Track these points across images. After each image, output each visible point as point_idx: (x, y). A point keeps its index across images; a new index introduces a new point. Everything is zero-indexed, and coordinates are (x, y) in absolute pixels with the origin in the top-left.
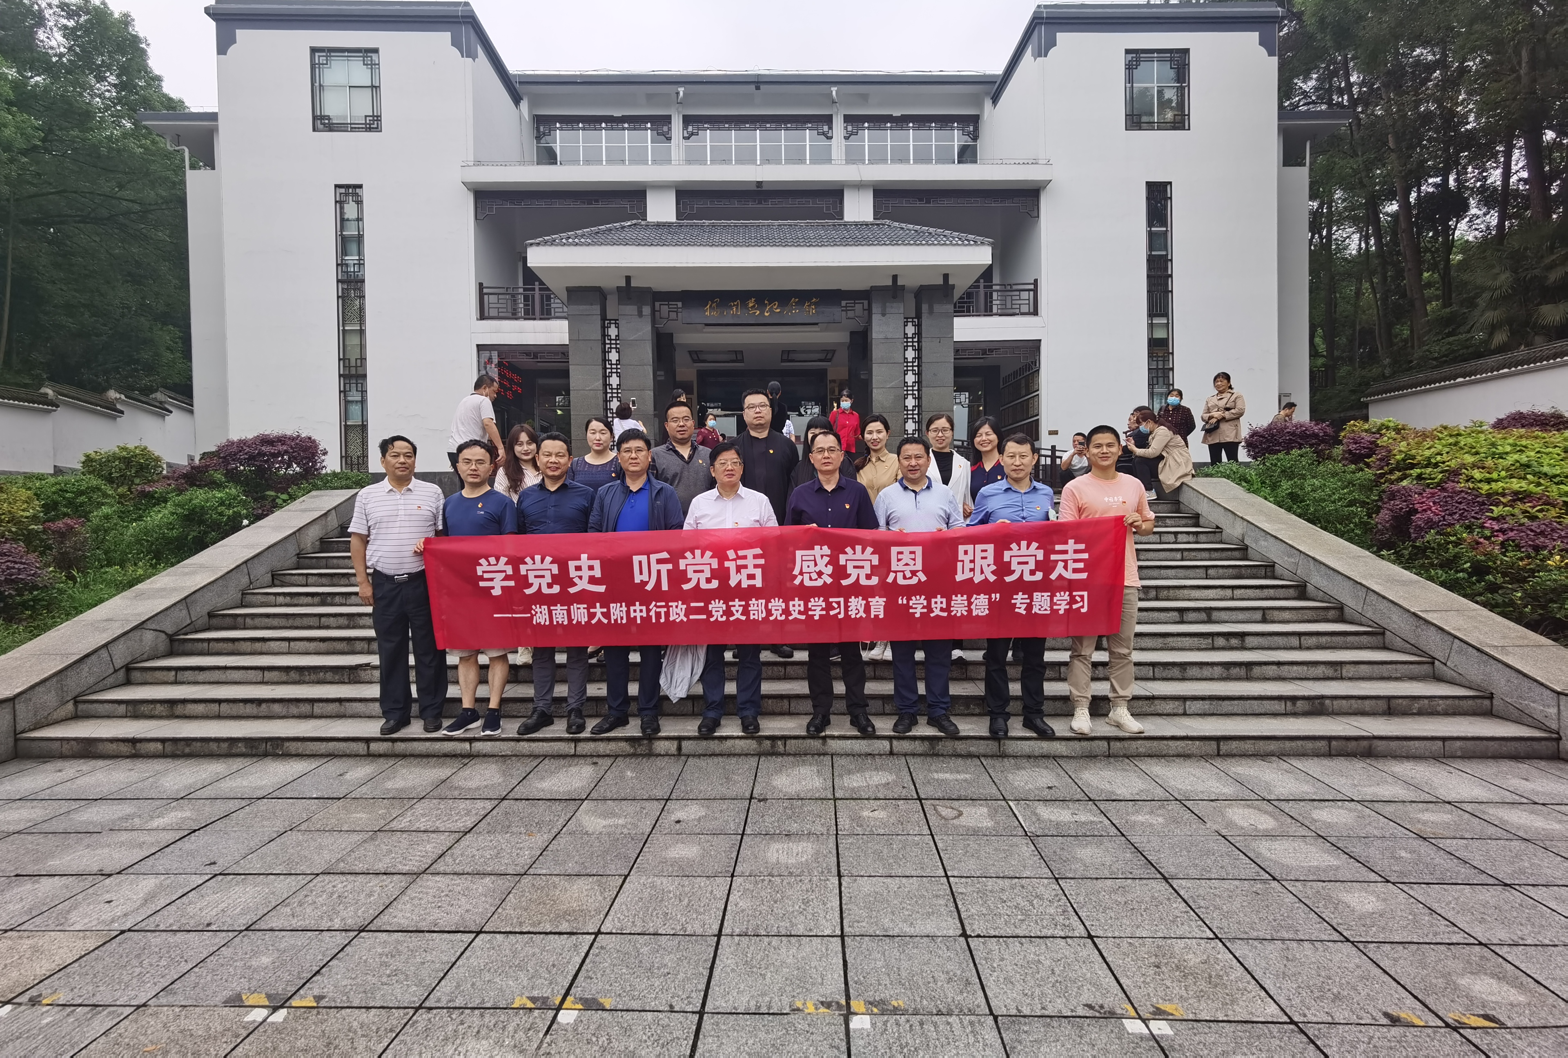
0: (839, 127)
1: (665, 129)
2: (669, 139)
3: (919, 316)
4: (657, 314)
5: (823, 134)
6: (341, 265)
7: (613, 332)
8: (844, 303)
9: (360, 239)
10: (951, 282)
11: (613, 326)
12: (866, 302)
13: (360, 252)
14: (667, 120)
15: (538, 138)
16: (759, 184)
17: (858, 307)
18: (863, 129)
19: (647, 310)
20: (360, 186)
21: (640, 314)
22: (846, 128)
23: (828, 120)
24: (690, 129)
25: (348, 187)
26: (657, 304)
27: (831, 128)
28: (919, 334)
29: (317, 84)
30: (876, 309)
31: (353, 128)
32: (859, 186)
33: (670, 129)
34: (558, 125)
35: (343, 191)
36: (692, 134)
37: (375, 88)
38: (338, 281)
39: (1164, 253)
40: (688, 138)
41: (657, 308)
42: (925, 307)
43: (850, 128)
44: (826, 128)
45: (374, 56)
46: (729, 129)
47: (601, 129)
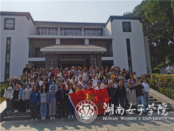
5: (81, 31)
6: (7, 49)
8: (86, 56)
9: (10, 45)
10: (101, 53)
11: (52, 59)
14: (57, 28)
15: (37, 30)
16: (72, 38)
20: (11, 38)
21: (56, 57)
26: (59, 56)
29: (5, 23)
30: (91, 56)
31: (10, 29)
32: (87, 39)
34: (41, 28)
35: (8, 38)
36: (61, 30)
38: (6, 52)
39: (129, 48)
42: (97, 56)
43: (84, 30)
45: (14, 19)
46: (67, 30)
47: (47, 29)
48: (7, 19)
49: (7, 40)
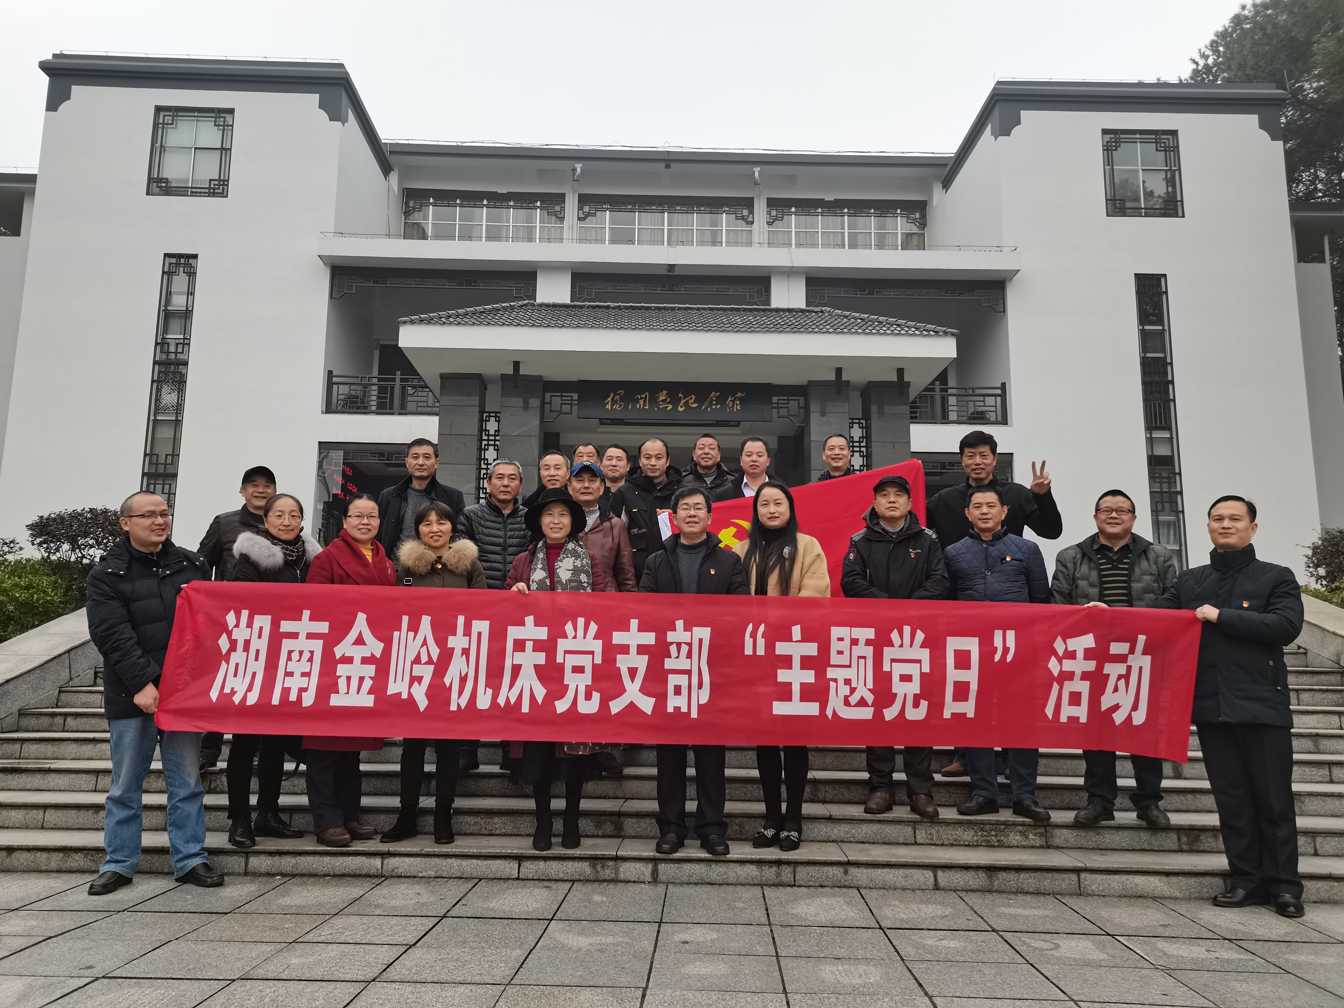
0: (760, 210)
1: (557, 208)
2: (562, 219)
3: (866, 415)
4: (547, 406)
5: (743, 218)
6: (161, 344)
7: (492, 426)
8: (775, 399)
9: (187, 315)
10: (906, 379)
11: (492, 419)
12: (802, 399)
13: (186, 330)
14: (560, 198)
15: (407, 214)
16: (671, 267)
17: (793, 405)
18: (790, 214)
19: (535, 402)
20: (195, 256)
21: (526, 407)
22: (769, 213)
23: (749, 203)
24: (586, 209)
25: (180, 256)
26: (548, 395)
27: (751, 212)
28: (867, 437)
29: (158, 145)
30: (814, 408)
31: (195, 192)
32: (789, 272)
33: (563, 209)
34: (431, 200)
35: (173, 260)
36: (588, 215)
37: (225, 151)
38: (155, 363)
39: (1161, 355)
40: (584, 219)
41: (547, 399)
42: (874, 408)
43: (774, 213)
44: (745, 212)
45: (229, 118)
46: (632, 211)
47: (482, 206)
48: (177, 111)
49: (168, 274)
